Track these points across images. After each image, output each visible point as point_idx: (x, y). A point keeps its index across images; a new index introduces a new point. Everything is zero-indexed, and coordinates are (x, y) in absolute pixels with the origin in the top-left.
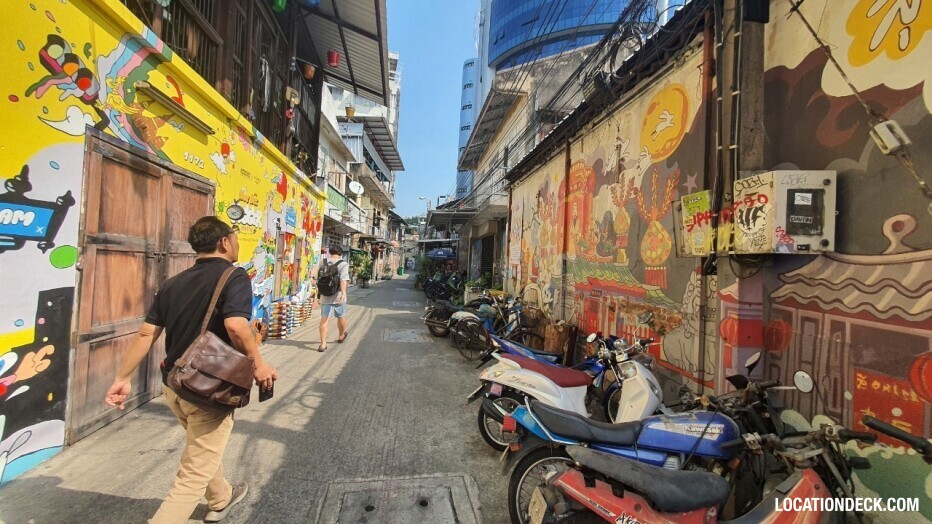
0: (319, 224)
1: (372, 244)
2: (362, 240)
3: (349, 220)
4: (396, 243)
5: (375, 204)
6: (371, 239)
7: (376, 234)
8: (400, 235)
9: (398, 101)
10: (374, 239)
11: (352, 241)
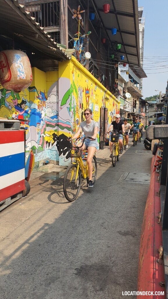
0: (119, 112)
1: (133, 116)
2: (129, 114)
3: (126, 108)
4: (143, 114)
5: (134, 97)
6: (133, 114)
7: (135, 111)
8: (146, 110)
9: (143, 34)
10: (134, 114)
11: (125, 116)
